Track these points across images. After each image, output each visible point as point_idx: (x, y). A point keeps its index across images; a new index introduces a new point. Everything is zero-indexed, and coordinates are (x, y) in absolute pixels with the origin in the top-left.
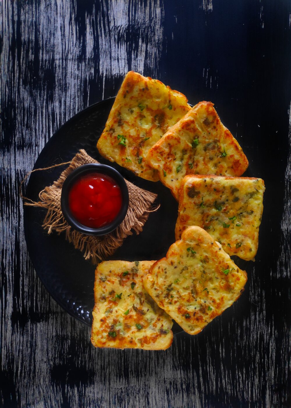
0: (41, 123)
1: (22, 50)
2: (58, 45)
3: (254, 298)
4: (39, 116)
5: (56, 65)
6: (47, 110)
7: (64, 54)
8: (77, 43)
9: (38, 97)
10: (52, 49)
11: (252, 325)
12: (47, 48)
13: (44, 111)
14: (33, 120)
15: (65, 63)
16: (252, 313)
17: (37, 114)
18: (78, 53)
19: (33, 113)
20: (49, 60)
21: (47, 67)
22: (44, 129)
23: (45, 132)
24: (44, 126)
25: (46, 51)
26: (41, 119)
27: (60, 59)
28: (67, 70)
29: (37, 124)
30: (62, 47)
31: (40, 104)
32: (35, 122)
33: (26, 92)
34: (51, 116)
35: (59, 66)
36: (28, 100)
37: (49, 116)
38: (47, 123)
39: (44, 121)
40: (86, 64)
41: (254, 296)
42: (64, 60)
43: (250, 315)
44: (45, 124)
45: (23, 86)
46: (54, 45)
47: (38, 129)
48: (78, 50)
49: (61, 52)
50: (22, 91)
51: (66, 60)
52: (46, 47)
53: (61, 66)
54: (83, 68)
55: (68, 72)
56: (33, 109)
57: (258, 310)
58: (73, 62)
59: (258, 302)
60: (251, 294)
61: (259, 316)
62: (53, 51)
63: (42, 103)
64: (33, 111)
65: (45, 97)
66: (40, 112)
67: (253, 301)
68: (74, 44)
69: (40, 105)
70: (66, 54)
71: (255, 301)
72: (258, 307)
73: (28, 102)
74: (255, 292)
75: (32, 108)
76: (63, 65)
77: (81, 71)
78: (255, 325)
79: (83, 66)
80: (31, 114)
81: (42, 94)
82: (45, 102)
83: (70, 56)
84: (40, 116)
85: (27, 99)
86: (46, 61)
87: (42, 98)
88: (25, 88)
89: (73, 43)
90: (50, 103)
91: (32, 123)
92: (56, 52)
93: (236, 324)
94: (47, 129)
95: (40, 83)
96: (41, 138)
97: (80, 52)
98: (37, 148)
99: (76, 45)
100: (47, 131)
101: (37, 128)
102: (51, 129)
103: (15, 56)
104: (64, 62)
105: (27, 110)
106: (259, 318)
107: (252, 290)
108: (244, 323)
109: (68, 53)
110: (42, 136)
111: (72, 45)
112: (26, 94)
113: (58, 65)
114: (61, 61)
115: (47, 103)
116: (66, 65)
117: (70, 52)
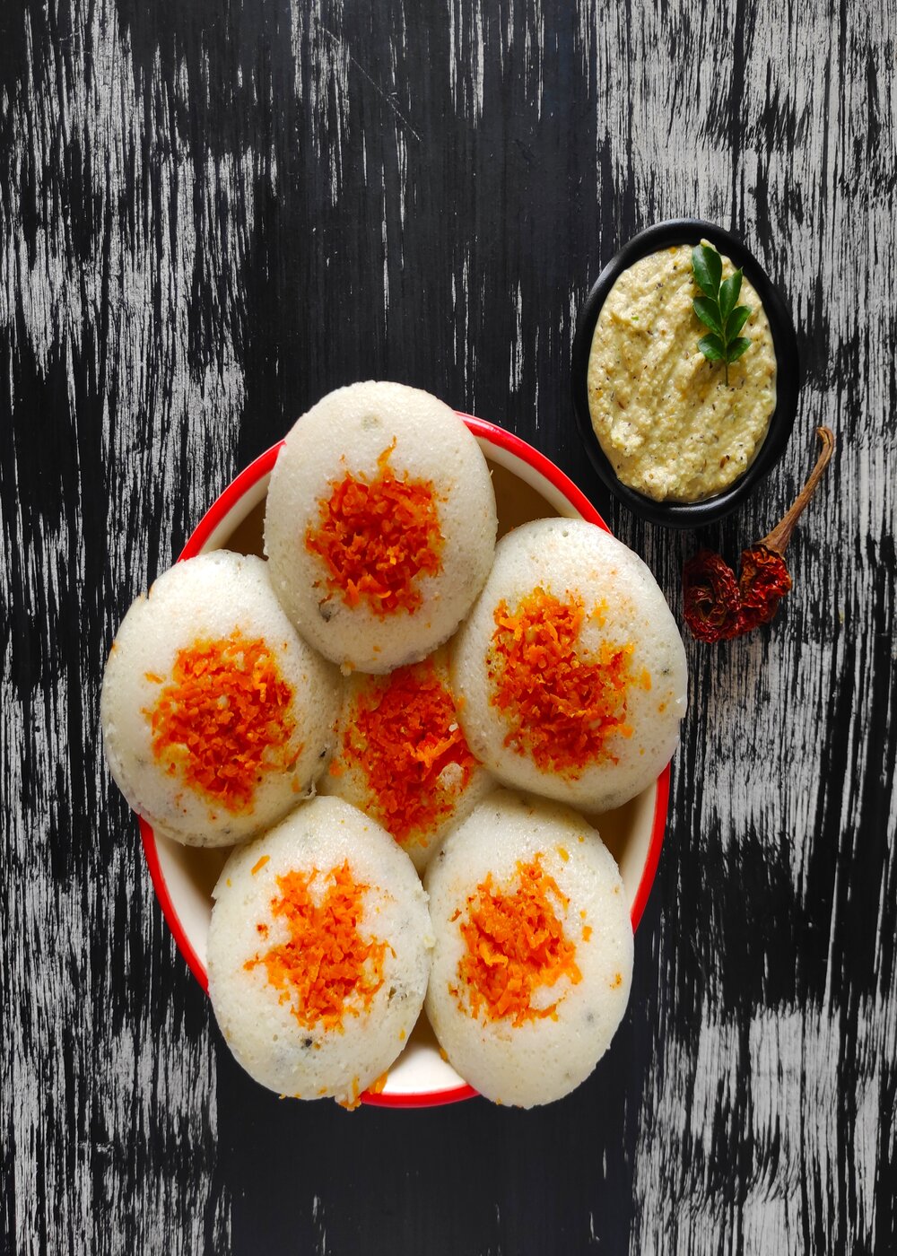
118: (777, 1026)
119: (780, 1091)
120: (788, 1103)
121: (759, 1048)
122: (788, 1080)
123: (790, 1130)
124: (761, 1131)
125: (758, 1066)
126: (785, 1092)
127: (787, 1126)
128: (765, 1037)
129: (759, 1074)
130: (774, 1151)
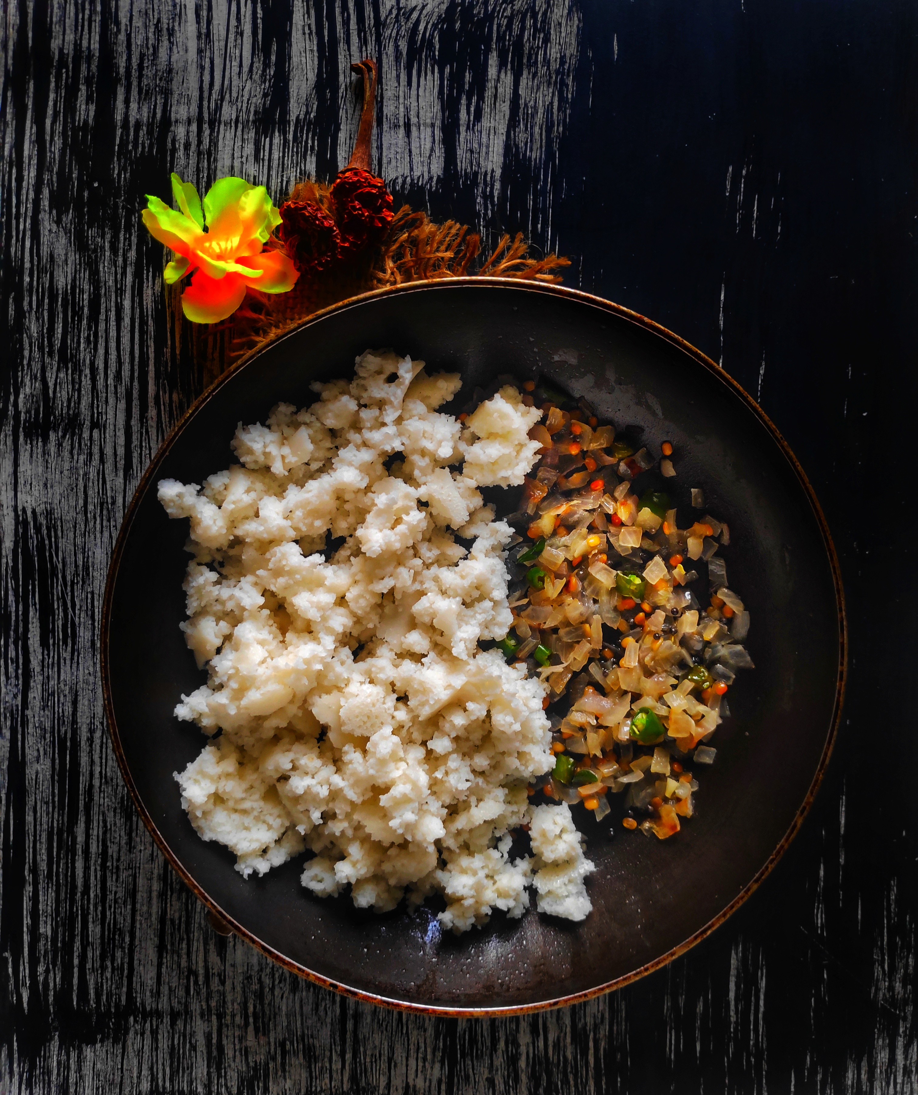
0: (113, 345)
1: (53, 85)
2: (185, 69)
3: (891, 988)
4: (107, 320)
5: (174, 141)
6: (137, 299)
7: (205, 103)
8: (256, 65)
9: (107, 254)
10: (163, 84)
11: (877, 1084)
12: (145, 81)
13: (127, 304)
14: (84, 335)
15: (210, 135)
16: (880, 1042)
17: (99, 313)
18: (258, 100)
19: (86, 310)
20: (150, 125)
21: (143, 147)
22: (126, 368)
23: (128, 379)
24: (126, 358)
25: (140, 92)
26: (113, 333)
27: (189, 122)
28: (216, 160)
29: (101, 351)
30: (201, 76)
31: (112, 278)
32: (93, 343)
33: (62, 234)
34: (150, 322)
35: (187, 146)
36: (69, 262)
37: (143, 323)
38: (137, 347)
39: (126, 340)
40: (286, 141)
41: (890, 982)
42: (206, 126)
43: (872, 1047)
44: (128, 349)
45: (50, 213)
46: (170, 71)
47: (101, 366)
48: (259, 92)
49: (196, 94)
50: (47, 233)
51: (212, 124)
52: (140, 76)
53: (193, 148)
54: (276, 155)
55: (219, 167)
56: (86, 296)
57: (901, 1030)
58: (239, 133)
59: (905, 1002)
60: (878, 972)
61: (906, 1053)
62: (167, 93)
63: (119, 276)
64: (86, 302)
65: (132, 255)
66: (113, 309)
67: (885, 999)
68: (246, 69)
69: (111, 283)
70: (213, 105)
71: (893, 1001)
72: (905, 1019)
73: (70, 269)
74: (893, 969)
75: (82, 291)
76: (200, 142)
77: (266, 163)
78: (888, 1084)
79: (275, 147)
80: (78, 313)
81: (121, 245)
82: (130, 270)
83: (228, 112)
84: (113, 323)
85: (66, 260)
86: (138, 125)
87: (120, 259)
88: (58, 222)
89: (241, 66)
90: (148, 275)
91: (82, 346)
92: (176, 96)
93: (819, 1077)
94: (136, 367)
95: (116, 205)
96: (111, 401)
97: (265, 95)
98: (96, 433)
99: (251, 70)
100: (136, 374)
101: (100, 364)
102: (151, 368)
103: (26, 106)
104: (207, 132)
105: (65, 300)
106: (906, 1058)
107: (883, 960)
108: (850, 1075)
109: (222, 99)
110: (116, 393)
111: (236, 69)
112: (63, 241)
113: (182, 141)
114: (194, 127)
115: (138, 275)
116: (214, 142)
117: (227, 96)
118: (411, 169)
119: (407, 109)
120: (398, 97)
121: (432, 150)
122: (398, 119)
123: (394, 73)
124: (429, 73)
125: (433, 132)
126: (402, 109)
127: (398, 77)
128: (426, 160)
129: (433, 125)
130: (413, 53)
